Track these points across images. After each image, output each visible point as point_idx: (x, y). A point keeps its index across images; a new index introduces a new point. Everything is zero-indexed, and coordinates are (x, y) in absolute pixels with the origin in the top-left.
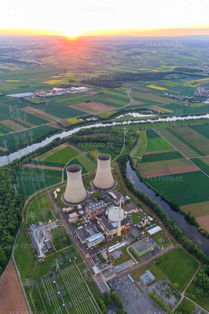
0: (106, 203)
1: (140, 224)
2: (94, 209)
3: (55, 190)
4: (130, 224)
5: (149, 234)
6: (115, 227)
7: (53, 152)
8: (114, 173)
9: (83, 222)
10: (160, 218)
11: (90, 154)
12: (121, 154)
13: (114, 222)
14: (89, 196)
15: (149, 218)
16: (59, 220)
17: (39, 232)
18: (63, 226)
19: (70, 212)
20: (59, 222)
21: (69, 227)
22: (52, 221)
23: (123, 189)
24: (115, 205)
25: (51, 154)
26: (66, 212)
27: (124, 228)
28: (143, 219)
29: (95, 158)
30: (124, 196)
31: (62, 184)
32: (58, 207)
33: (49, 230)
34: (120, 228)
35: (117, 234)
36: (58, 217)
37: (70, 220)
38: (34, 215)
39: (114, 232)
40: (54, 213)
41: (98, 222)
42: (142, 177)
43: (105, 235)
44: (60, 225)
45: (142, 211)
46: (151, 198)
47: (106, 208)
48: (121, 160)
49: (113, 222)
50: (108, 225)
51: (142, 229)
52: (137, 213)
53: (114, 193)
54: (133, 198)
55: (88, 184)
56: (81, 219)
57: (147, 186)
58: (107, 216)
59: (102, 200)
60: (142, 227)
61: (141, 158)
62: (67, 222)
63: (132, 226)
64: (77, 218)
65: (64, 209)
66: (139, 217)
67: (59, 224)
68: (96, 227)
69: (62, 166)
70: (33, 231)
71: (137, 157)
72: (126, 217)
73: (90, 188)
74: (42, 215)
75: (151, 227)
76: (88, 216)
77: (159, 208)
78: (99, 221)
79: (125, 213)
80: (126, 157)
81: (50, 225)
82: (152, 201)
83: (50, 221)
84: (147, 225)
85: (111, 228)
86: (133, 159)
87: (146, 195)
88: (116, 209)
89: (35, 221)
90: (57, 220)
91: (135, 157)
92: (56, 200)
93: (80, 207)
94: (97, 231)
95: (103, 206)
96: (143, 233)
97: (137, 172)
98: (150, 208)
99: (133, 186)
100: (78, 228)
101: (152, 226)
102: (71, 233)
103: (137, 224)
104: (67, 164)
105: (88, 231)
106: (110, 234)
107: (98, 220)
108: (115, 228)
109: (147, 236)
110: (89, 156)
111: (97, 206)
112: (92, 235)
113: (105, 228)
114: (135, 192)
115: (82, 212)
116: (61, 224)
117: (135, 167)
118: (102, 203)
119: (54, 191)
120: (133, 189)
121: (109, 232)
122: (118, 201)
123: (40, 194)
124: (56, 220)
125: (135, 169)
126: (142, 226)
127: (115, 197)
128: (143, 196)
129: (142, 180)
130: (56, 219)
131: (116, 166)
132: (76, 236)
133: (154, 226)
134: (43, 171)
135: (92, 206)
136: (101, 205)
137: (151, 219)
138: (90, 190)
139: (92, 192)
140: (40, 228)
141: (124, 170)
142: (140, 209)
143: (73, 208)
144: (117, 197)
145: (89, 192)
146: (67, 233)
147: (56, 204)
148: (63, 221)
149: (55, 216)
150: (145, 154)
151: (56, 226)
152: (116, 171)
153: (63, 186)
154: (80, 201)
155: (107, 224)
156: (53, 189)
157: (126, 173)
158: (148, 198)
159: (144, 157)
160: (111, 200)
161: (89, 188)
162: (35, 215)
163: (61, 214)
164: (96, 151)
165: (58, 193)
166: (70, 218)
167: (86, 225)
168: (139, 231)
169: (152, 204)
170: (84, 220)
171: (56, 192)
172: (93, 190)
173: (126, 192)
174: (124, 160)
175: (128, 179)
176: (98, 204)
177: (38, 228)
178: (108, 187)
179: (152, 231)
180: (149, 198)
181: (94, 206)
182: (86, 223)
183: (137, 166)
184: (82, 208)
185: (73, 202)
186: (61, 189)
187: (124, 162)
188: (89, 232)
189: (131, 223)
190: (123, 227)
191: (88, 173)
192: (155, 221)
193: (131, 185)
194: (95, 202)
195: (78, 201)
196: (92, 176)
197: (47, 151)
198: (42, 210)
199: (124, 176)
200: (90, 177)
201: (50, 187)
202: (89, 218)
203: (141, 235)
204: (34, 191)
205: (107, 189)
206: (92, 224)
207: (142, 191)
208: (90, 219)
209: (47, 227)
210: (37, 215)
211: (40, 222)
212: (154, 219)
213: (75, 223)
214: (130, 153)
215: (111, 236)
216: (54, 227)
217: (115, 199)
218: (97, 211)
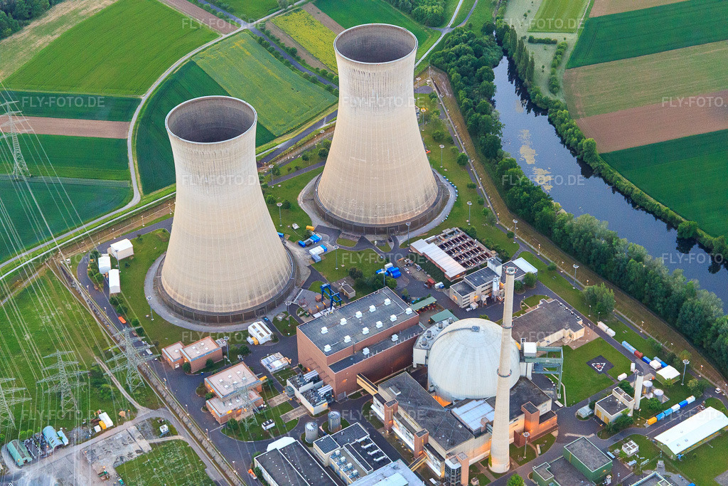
0: (407, 300)
1: (612, 406)
2: (347, 339)
3: (104, 248)
4: (554, 405)
5: (659, 453)
6: (475, 426)
7: (50, 29)
8: (434, 137)
9: (293, 415)
10: (712, 361)
11: (278, 34)
12: (458, 22)
13: (468, 400)
14: (305, 274)
15: (654, 371)
16: (154, 414)
17: (53, 481)
18: (185, 444)
19: (213, 365)
20: (156, 423)
21: (219, 447)
22: (118, 421)
23: (492, 222)
24: (461, 313)
25: (42, 42)
26: (186, 367)
27: (525, 430)
28: (623, 377)
29: (301, 53)
30: (505, 259)
31: (136, 216)
32: (137, 344)
33: (108, 465)
34: (505, 431)
35: (486, 461)
36: (147, 396)
37: (218, 409)
38: (13, 390)
39: (471, 451)
40: (121, 376)
41: (378, 410)
42: (591, 147)
43: (425, 474)
44: (167, 434)
45: (611, 333)
46: (661, 261)
47: (411, 331)
48: (458, 56)
49: (460, 403)
50: (435, 420)
51: (622, 429)
52: (584, 348)
53: (442, 247)
54: (553, 269)
55: (287, 206)
56: (278, 400)
57: (628, 196)
58: (421, 374)
59: (385, 291)
60: (621, 417)
61: (572, 39)
62: (203, 418)
63: (565, 416)
64: (255, 396)
65: (173, 352)
66: (600, 367)
67: (159, 434)
68: (367, 437)
69: (122, 110)
70: (18, 477)
71: (552, 36)
72: (527, 370)
73: (302, 229)
74: (55, 389)
75: (675, 414)
76: (315, 380)
77: (710, 313)
78: (382, 401)
79: (526, 351)
80: (486, 38)
81: (109, 441)
82: (665, 272)
83: (106, 419)
84: (650, 408)
85: (454, 433)
86: (530, 49)
87: (627, 244)
88: (476, 329)
89: (25, 427)
90: (144, 413)
91: (537, 36)
92: (116, 306)
93: (259, 333)
94: (378, 455)
95: (393, 318)
96: (631, 448)
97: (562, 121)
98: (656, 312)
99: (547, 199)
100: (271, 447)
101: (676, 407)
102: (233, 474)
103: (592, 407)
104: (144, 98)
105: (325, 457)
106: (453, 466)
107: (378, 396)
108: (478, 434)
109: (652, 465)
110: (265, 41)
111: (359, 325)
112: (355, 477)
113: (420, 434)
114: (565, 235)
115: (276, 362)
116: (172, 431)
117: (546, 94)
118: (387, 302)
119: (96, 255)
120: (552, 219)
121: (443, 453)
122: (472, 290)
123: (22, 274)
124: (135, 410)
125: (547, 102)
126: (625, 415)
127: (452, 267)
128: (615, 252)
129: (594, 165)
130: (137, 406)
131: (433, 96)
133: (688, 411)
135: (333, 325)
136: (384, 314)
137: (670, 373)
138: (304, 239)
139: (316, 251)
140: (54, 458)
141: (485, 111)
142: (601, 325)
143: (223, 343)
144: (464, 265)
145: (299, 252)
146: (213, 478)
147: (127, 324)
148: (176, 416)
149: (127, 389)
150: (596, 13)
151: (145, 445)
152: (437, 124)
153: (143, 222)
154: (258, 300)
155: (430, 414)
156: (94, 246)
157: (497, 128)
158: (639, 259)
159: (592, 29)
160: (431, 285)
161: (296, 226)
162: (17, 394)
163: (162, 376)
164: (305, 12)
165: (124, 265)
166: (213, 395)
167: (309, 426)
168: (608, 442)
169: (668, 293)
170: (294, 403)
171: (113, 260)
172: (319, 236)
173: (511, 235)
174: (478, 53)
175: (512, 164)
176: (366, 311)
177: (46, 461)
178: (403, 216)
179: (679, 438)
180: (648, 258)
181: (343, 321)
182: (308, 417)
183: (553, 88)
184: (275, 338)
185: (218, 308)
186: (138, 239)
187: (476, 66)
188: (335, 464)
189: (561, 401)
190: (521, 421)
191: (280, 143)
192: (692, 383)
193: (533, 191)
194: (340, 299)
195: (245, 304)
196: (305, 159)
197: (15, 31)
198: (55, 359)
199: (491, 151)
200: (292, 165)
201: (71, 236)
202: (322, 391)
203: (620, 461)
205: (402, 228)
206: (344, 423)
207: (602, 226)
208: (328, 396)
209: (92, 452)
210: (31, 392)
211: (49, 432)
212: (686, 373)
213: (250, 420)
214: (503, 12)
215: (459, 477)
216: (133, 448)
217: (456, 280)
218: (366, 351)
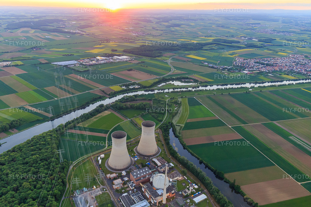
0: (150, 169)
1: (185, 192)
2: (139, 176)
3: (99, 156)
4: (175, 191)
5: (194, 202)
6: (160, 194)
7: (97, 118)
8: (158, 140)
9: (128, 189)
10: (204, 185)
11: (134, 121)
12: (164, 121)
13: (159, 189)
14: (133, 163)
15: (193, 186)
16: (104, 187)
17: (84, 198)
18: (108, 193)
19: (115, 179)
20: (103, 189)
21: (114, 194)
22: (97, 188)
23: (167, 156)
24: (160, 172)
25: (95, 120)
26: (110, 178)
27: (169, 196)
28: (188, 187)
29: (138, 125)
30: (168, 163)
31: (105, 150)
32: (102, 174)
33: (93, 196)
34: (165, 196)
35: (162, 201)
36: (103, 184)
37: (115, 187)
38: (79, 180)
39: (159, 199)
40: (99, 179)
41: (143, 189)
42: (185, 144)
43: (150, 203)
44: (105, 191)
45: (186, 178)
46: (196, 166)
47: (151, 174)
48: (164, 127)
49: (158, 189)
50: (153, 192)
51: (187, 197)
52: (181, 181)
53: (158, 160)
54: (177, 165)
55: (132, 151)
56: (126, 186)
57: (191, 153)
58: (151, 183)
59: (147, 167)
60: (186, 195)
61: (183, 125)
62: (112, 188)
63: (177, 193)
64: (122, 185)
65: (108, 176)
66: (184, 185)
67: (103, 191)
68: (141, 194)
69: (106, 132)
70: (77, 197)
71: (180, 125)
72: (170, 184)
73: (134, 155)
74: (86, 181)
75: (197, 195)
76: (133, 183)
77: (204, 176)
78: (144, 188)
79: (170, 181)
80: (169, 124)
81: (95, 191)
82: (196, 168)
83: (95, 187)
84: (192, 193)
85: (156, 195)
86: (176, 127)
87: (190, 162)
88: (161, 176)
89: (80, 187)
90: (102, 186)
91: (177, 125)
92: (100, 166)
93: (124, 173)
94: (142, 198)
95: (147, 172)
96: (188, 201)
97: (180, 139)
98: (195, 175)
99: (177, 153)
100: (123, 195)
101: (197, 193)
102: (116, 200)
103: (182, 192)
104: (110, 130)
105: (132, 197)
106: (155, 202)
107: (143, 187)
108: (161, 196)
109: (192, 205)
110: (132, 122)
111: (141, 173)
112: (137, 202)
113: (150, 195)
114: (179, 159)
115: (126, 179)
116: (106, 190)
117: (178, 135)
118: (147, 169)
119: (98, 157)
120: (177, 157)
121: (154, 199)
122: (162, 168)
123: (84, 159)
124: (100, 186)
125: (178, 136)
126: (188, 194)
127: (159, 164)
128: (188, 163)
129: (185, 147)
130: (101, 185)
131: (159, 133)
132: (121, 203)
133: (199, 195)
134: (87, 136)
135: (137, 173)
136: (146, 172)
137: (196, 187)
138: (134, 156)
139: (136, 159)
140: (84, 194)
141: (167, 137)
142: (185, 177)
143: (117, 174)
144: (161, 164)
145: (133, 159)
146: (112, 200)
147: (101, 170)
148: (107, 187)
149: (99, 182)
150: (188, 121)
151: (101, 193)
152: (159, 138)
153: (107, 152)
154: (124, 167)
155: (152, 191)
156: (98, 155)
157: (169, 140)
158: (192, 165)
159: (187, 124)
160: (155, 167)
161: (133, 154)
162: (80, 181)
163: (106, 180)
164: (139, 118)
165: (102, 159)
166: (114, 184)
167: (130, 192)
168: (184, 199)
169: (197, 172)
170: (128, 187)
171: (101, 158)
172: (137, 156)
173: (170, 159)
174: (167, 127)
175: (171, 146)
176: (143, 171)
177: (83, 194)
178: (152, 154)
179: (198, 199)
180: (194, 165)
181: (138, 172)
182: (131, 190)
183: (179, 133)
184: (126, 174)
185: (117, 168)
186: (105, 154)
187: (167, 129)
188: (134, 199)
189: (176, 190)
190: (168, 194)
191: (132, 140)
192: (200, 189)
193: (175, 152)
194: (139, 168)
195: (122, 168)
196: (136, 142)
197: (91, 118)
198: (87, 175)
199: (168, 144)
200: (134, 144)
201: (94, 153)
203: (186, 203)
204: (79, 157)
205: (151, 156)
206: (137, 191)
207: (186, 158)
208: (134, 186)
209: (91, 193)
210: (82, 181)
211: (84, 188)
212: (199, 187)
213: (120, 189)
214: (172, 120)
215: (156, 204)
216: (99, 193)
217: (160, 166)
218: (142, 178)
